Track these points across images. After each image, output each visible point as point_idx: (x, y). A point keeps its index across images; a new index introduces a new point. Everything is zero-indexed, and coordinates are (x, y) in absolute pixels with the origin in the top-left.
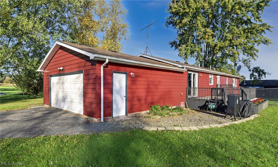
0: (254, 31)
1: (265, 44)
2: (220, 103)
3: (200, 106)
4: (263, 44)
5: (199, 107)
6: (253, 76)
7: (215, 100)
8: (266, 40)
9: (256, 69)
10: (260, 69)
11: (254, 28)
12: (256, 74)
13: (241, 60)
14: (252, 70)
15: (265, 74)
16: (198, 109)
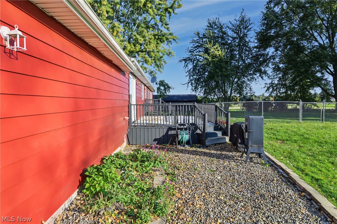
0: (164, 38)
1: (168, 56)
2: (191, 129)
3: (158, 137)
4: (167, 56)
5: (155, 140)
6: (160, 90)
7: (185, 125)
8: (170, 52)
9: (162, 82)
10: (165, 83)
11: (164, 36)
12: (162, 88)
13: (147, 71)
14: (158, 83)
15: (169, 87)
16: (155, 144)
